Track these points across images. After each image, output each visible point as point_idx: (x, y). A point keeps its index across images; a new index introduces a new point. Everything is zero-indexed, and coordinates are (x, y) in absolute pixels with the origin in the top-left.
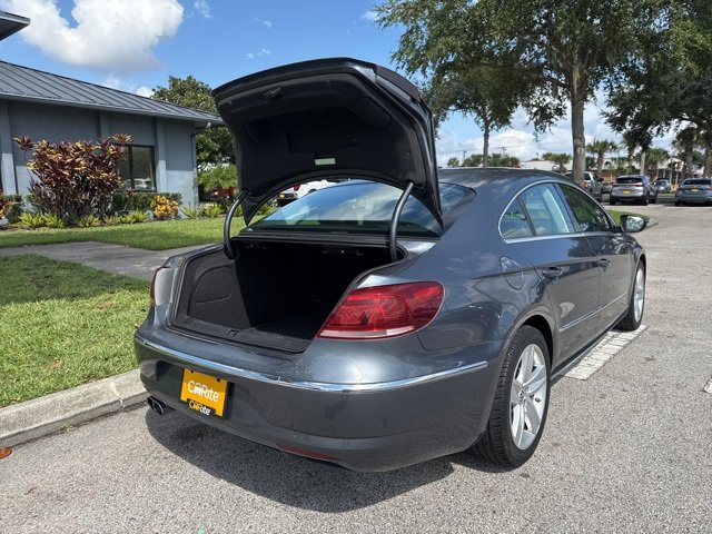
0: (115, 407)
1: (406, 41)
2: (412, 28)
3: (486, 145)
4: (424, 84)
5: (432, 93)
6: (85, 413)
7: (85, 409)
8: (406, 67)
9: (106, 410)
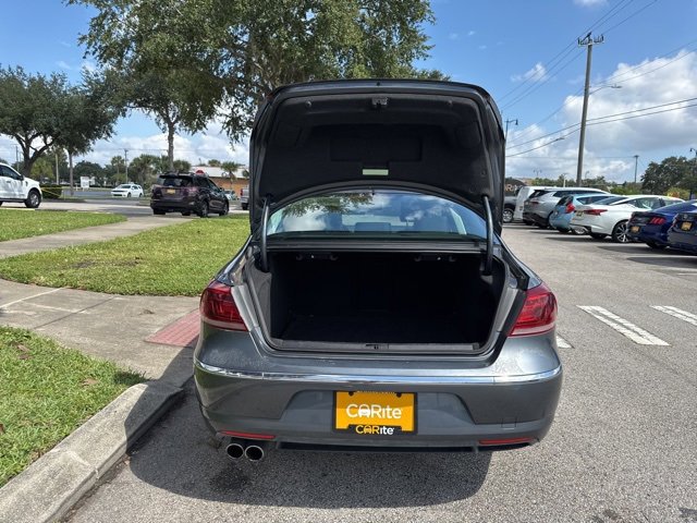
0: (92, 482)
1: (98, 23)
2: (106, 13)
3: (171, 147)
4: (96, 75)
5: (107, 86)
6: (69, 498)
7: (67, 494)
8: (97, 53)
9: (86, 488)
